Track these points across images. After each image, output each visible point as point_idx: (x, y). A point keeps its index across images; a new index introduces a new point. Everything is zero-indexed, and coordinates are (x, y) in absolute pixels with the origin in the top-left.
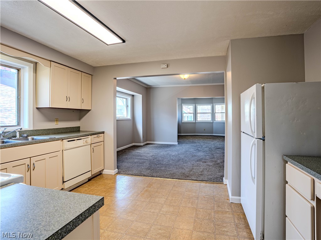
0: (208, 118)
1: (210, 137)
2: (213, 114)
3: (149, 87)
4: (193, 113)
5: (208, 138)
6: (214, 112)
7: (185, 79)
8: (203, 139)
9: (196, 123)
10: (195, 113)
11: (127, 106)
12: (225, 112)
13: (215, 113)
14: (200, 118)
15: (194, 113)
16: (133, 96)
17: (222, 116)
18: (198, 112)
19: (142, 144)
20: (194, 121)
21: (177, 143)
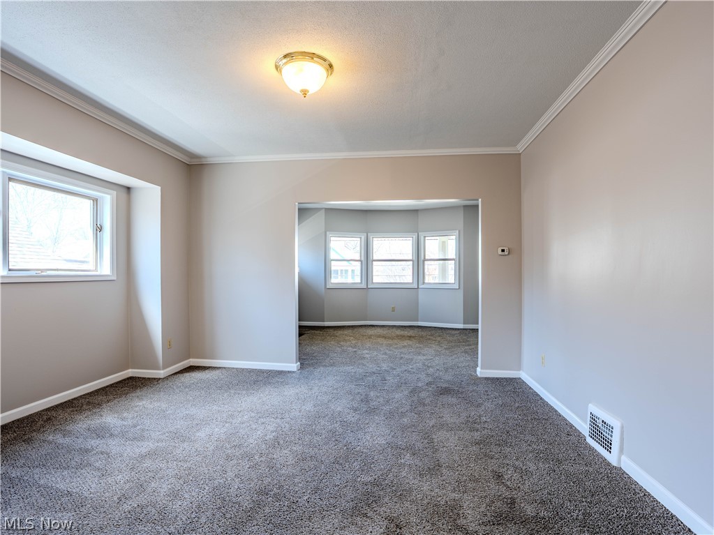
0: (404, 275)
1: (411, 333)
2: (419, 261)
3: (195, 162)
4: (361, 261)
5: (402, 337)
6: (422, 258)
7: (305, 92)
8: (390, 342)
9: (368, 288)
10: (367, 261)
11: (99, 229)
12: (453, 256)
13: (425, 260)
14: (381, 275)
15: (363, 259)
16: (128, 189)
17: (444, 271)
18: (375, 258)
19: (161, 373)
20: (364, 282)
21: (294, 366)
